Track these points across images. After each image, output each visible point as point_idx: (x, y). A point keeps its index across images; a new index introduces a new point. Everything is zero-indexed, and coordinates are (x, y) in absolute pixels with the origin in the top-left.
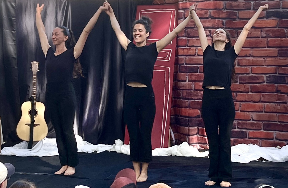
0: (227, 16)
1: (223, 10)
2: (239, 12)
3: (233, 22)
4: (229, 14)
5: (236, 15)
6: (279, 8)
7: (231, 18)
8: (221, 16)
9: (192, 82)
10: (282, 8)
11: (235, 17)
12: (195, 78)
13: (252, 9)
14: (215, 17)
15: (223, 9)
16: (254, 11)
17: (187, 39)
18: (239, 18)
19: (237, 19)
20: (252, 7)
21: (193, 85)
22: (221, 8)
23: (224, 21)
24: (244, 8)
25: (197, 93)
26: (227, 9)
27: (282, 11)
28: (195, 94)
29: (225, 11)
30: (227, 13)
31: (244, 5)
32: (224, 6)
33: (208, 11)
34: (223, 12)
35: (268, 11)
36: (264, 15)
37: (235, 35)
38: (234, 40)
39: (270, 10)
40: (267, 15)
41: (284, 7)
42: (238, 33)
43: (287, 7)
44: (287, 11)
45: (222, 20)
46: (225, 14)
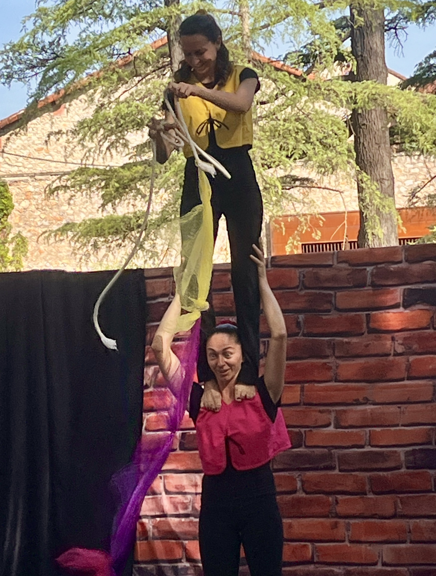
0: (307, 304)
1: (296, 290)
2: (338, 294)
3: (322, 319)
4: (313, 299)
5: (330, 302)
6: (435, 281)
8: (292, 306)
11: (326, 306)
13: (369, 286)
15: (297, 287)
16: (373, 290)
18: (337, 309)
19: (333, 311)
20: (369, 281)
22: (292, 286)
23: (301, 317)
24: (349, 282)
26: (307, 288)
29: (303, 292)
30: (307, 298)
31: (348, 277)
32: (300, 280)
34: (297, 295)
35: (408, 289)
36: (400, 300)
37: (328, 352)
38: (325, 364)
39: (413, 287)
40: (406, 298)
42: (336, 346)
45: (296, 315)
46: (304, 299)
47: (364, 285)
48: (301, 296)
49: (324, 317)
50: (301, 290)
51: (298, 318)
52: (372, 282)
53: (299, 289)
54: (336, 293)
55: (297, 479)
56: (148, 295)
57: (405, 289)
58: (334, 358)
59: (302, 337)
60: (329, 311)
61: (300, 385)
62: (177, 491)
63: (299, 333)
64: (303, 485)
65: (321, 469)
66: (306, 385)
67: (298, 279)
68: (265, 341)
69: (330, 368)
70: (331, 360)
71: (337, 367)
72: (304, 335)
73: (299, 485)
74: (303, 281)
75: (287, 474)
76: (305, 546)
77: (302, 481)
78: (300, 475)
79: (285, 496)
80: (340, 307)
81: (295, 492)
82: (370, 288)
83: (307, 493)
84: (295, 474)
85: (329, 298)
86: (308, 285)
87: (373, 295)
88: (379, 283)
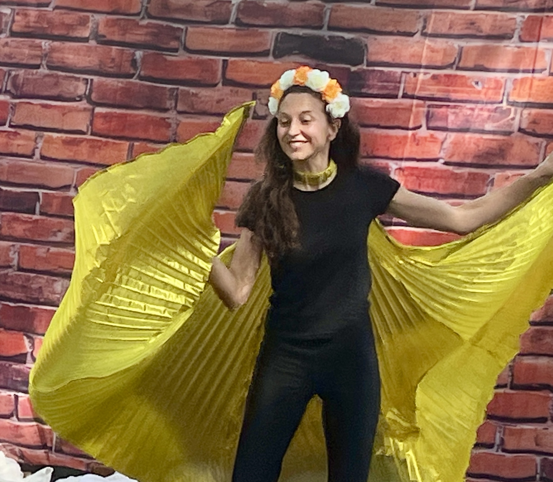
0: (148, 38)
1: (137, 18)
2: (190, 29)
3: (166, 60)
4: (158, 33)
5: (178, 39)
6: (320, 28)
7: (160, 47)
8: (129, 38)
9: (11, 243)
10: (330, 28)
11: (174, 44)
12: (24, 230)
13: (232, 23)
14: (109, 37)
15: (138, 14)
16: (237, 30)
17: (12, 103)
18: (187, 50)
19: (181, 51)
20: (232, 18)
21: (17, 254)
22: (132, 11)
23: (139, 54)
24: (206, 16)
25: (28, 279)
26: (150, 17)
27: (330, 37)
28: (20, 283)
29: (145, 22)
30: (150, 30)
31: (207, 9)
32: (143, 6)
33: (91, 18)
34: (137, 25)
35: (284, 33)
36: (270, 45)
37: (169, 104)
38: (164, 119)
39: (290, 31)
40: (278, 44)
41: (334, 24)
42: (180, 97)
43: (344, 24)
44: (342, 37)
45: (132, 51)
46: (145, 30)
47: (226, 22)
48: (142, 26)
49: (169, 58)
50: (143, 18)
51: (134, 54)
52: (237, 19)
53: (141, 16)
54: (187, 29)
57: (279, 34)
58: (175, 112)
59: (138, 81)
60: (176, 50)
61: (128, 143)
63: (134, 75)
66: (136, 144)
67: (140, 5)
68: (87, 80)
69: (169, 125)
70: (171, 115)
71: (178, 125)
72: (141, 78)
74: (147, 8)
80: (191, 48)
82: (233, 26)
85: (178, 34)
86: (153, 14)
87: (237, 36)
88: (245, 21)
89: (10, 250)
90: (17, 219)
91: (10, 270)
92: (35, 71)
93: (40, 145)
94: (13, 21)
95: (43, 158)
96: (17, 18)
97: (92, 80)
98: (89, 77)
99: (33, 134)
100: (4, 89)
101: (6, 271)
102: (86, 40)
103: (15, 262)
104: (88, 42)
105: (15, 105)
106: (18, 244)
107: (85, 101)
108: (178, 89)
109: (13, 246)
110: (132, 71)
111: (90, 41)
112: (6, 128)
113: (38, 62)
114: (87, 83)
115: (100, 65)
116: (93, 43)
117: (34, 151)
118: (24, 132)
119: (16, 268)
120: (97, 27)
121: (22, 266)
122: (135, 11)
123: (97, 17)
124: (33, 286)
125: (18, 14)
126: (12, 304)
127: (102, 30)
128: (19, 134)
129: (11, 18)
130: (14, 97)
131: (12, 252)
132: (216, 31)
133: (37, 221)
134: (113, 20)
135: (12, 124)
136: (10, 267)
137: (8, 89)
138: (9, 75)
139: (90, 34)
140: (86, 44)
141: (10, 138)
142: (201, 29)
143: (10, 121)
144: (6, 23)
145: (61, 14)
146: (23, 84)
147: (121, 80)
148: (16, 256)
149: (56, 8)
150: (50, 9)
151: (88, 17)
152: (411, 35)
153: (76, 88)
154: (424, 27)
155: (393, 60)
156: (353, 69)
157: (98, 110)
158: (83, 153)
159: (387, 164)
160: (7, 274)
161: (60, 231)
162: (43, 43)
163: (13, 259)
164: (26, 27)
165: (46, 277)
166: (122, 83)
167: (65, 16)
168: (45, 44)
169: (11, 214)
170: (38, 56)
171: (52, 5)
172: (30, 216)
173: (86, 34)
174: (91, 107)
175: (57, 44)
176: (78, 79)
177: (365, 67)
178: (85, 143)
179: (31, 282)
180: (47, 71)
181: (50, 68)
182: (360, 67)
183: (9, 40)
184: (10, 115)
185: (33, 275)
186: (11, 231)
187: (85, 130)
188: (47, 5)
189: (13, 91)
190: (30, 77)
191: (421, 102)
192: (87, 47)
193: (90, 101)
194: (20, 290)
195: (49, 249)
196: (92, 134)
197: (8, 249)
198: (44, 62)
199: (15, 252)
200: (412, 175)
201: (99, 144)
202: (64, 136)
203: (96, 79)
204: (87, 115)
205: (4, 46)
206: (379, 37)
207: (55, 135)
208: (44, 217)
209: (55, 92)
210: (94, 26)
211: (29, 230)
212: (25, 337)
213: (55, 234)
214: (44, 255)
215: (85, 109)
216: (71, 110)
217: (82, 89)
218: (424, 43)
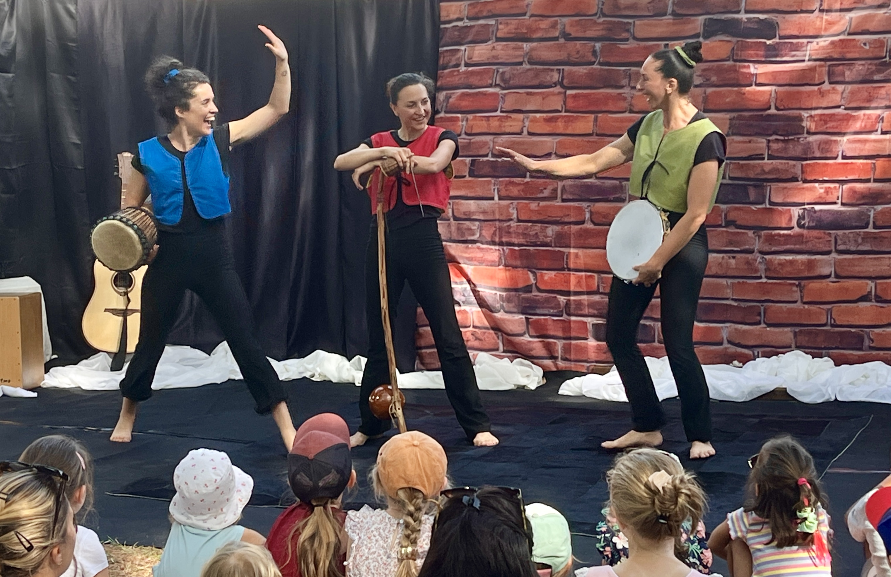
0: (604, 32)
1: (595, 18)
2: (637, 22)
3: (619, 47)
4: (611, 28)
5: (628, 31)
6: (738, 12)
7: (614, 39)
8: (590, 34)
9: (510, 202)
10: (747, 12)
11: (625, 35)
13: (670, 14)
14: (574, 35)
15: (596, 14)
16: (674, 19)
17: (502, 94)
18: (635, 38)
19: (631, 41)
20: (670, 10)
21: (515, 209)
22: (590, 13)
23: (598, 45)
24: (649, 11)
25: (527, 228)
26: (605, 15)
27: (747, 18)
28: (521, 231)
29: (602, 20)
30: (605, 26)
31: (649, 5)
32: (598, 8)
33: (559, 21)
34: (595, 23)
35: (710, 19)
36: (700, 29)
37: (624, 82)
38: (620, 94)
39: (715, 17)
40: (706, 28)
41: (749, 8)
42: (632, 76)
43: (759, 7)
44: (758, 18)
45: (592, 43)
46: (601, 27)
47: (665, 15)
48: (599, 24)
49: (622, 46)
50: (599, 17)
51: (594, 46)
52: (673, 11)
53: (598, 16)
54: (634, 22)
55: (586, 210)
56: (442, 19)
57: (706, 19)
58: (629, 88)
59: (599, 67)
60: (627, 40)
61: (593, 116)
62: (465, 217)
63: (595, 62)
64: (591, 216)
65: (610, 201)
66: (600, 115)
67: (596, 7)
68: (560, 70)
69: (625, 99)
70: (626, 91)
71: (632, 98)
72: (600, 64)
73: (588, 216)
74: (602, 9)
75: (576, 204)
76: (590, 276)
77: (591, 213)
78: (588, 206)
79: (572, 226)
80: (638, 37)
81: (583, 222)
82: (670, 17)
83: (595, 224)
84: (585, 204)
85: (627, 27)
86: (607, 13)
87: (674, 24)
88: (680, 12)
89: (510, 207)
90: (512, 183)
91: (511, 222)
92: (518, 67)
93: (527, 124)
94: (498, 29)
95: (530, 134)
96: (500, 27)
97: (563, 69)
98: (561, 67)
99: (521, 116)
100: (494, 84)
101: (508, 224)
102: (556, 39)
103: (515, 216)
104: (558, 40)
105: (505, 95)
106: (515, 202)
107: (558, 87)
108: (630, 70)
109: (512, 203)
110: (593, 60)
111: (560, 40)
112: (498, 113)
113: (521, 60)
114: (560, 73)
115: (568, 57)
116: (562, 41)
117: (522, 129)
118: (514, 116)
119: (515, 220)
120: (564, 28)
121: (520, 218)
122: (594, 12)
123: (565, 20)
124: (531, 233)
125: (501, 23)
126: (516, 248)
127: (568, 30)
128: (510, 117)
129: (495, 28)
130: (503, 89)
131: (511, 208)
132: (657, 22)
133: (527, 182)
134: (576, 21)
135: (503, 110)
136: (512, 220)
137: (498, 82)
138: (498, 72)
139: (560, 34)
140: (557, 42)
141: (502, 121)
142: (646, 21)
143: (501, 108)
144: (493, 31)
145: (536, 21)
146: (510, 78)
147: (585, 67)
148: (515, 212)
149: (532, 16)
150: (527, 17)
151: (557, 21)
152: (812, 12)
153: (552, 77)
154: (821, 5)
155: (800, 33)
156: (768, 42)
157: (569, 92)
158: (560, 127)
159: (800, 114)
160: (510, 225)
161: (545, 189)
162: (525, 46)
163: (513, 214)
164: (508, 33)
165: (539, 225)
166: (586, 69)
167: (540, 22)
168: (526, 46)
169: (507, 179)
170: (520, 56)
171: (528, 14)
172: (522, 179)
173: (557, 34)
174: (563, 90)
175: (534, 44)
176: (552, 70)
177: (778, 41)
178: (560, 120)
179: (529, 230)
180: (528, 67)
181: (530, 63)
182: (774, 40)
183: (495, 44)
184: (501, 103)
185: (530, 224)
186: (508, 192)
187: (560, 109)
188: (524, 14)
189: (502, 84)
190: (515, 72)
191: (822, 63)
192: (558, 44)
193: (563, 86)
194: (521, 237)
195: (539, 204)
196: (566, 111)
197: (508, 206)
198: (526, 60)
199: (513, 208)
200: (821, 120)
201: (571, 119)
202: (544, 115)
203: (566, 68)
204: (561, 98)
205: (492, 50)
206: (788, 16)
207: (538, 115)
208: (533, 180)
209: (536, 82)
210: (562, 27)
211: (523, 191)
212: (529, 272)
213: (542, 191)
214: (537, 209)
215: (559, 93)
216: (548, 95)
217: (556, 77)
218: (822, 18)
